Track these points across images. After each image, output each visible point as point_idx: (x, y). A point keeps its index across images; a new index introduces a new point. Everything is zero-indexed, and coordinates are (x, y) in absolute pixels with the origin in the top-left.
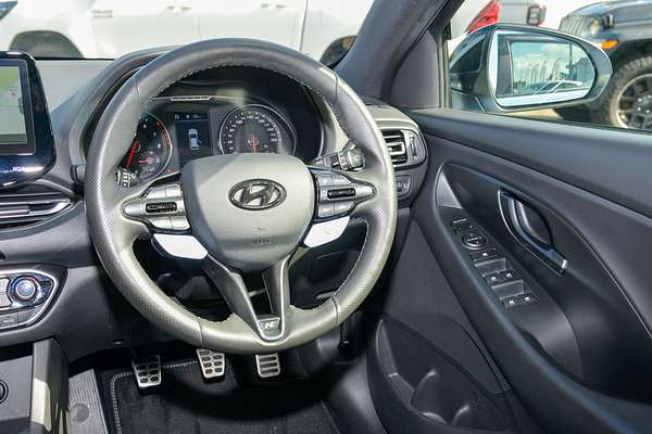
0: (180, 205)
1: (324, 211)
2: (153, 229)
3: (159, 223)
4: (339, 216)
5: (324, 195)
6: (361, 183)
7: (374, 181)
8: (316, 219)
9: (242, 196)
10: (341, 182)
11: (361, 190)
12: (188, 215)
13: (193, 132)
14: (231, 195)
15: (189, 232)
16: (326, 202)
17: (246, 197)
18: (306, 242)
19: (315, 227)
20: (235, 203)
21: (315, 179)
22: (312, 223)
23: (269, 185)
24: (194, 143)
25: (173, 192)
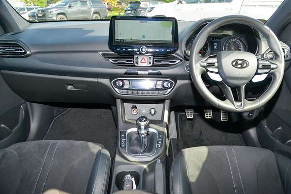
0: (216, 65)
1: (259, 71)
2: (207, 71)
3: (209, 69)
4: (264, 73)
5: (260, 66)
6: (273, 64)
7: (277, 63)
8: (257, 73)
9: (235, 64)
10: (267, 63)
11: (273, 66)
12: (218, 67)
13: (215, 44)
14: (232, 63)
15: (217, 73)
16: (260, 69)
17: (237, 64)
18: (252, 80)
19: (256, 76)
20: (233, 65)
21: (258, 61)
22: (255, 75)
23: (244, 61)
24: (215, 47)
25: (214, 60)
